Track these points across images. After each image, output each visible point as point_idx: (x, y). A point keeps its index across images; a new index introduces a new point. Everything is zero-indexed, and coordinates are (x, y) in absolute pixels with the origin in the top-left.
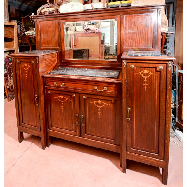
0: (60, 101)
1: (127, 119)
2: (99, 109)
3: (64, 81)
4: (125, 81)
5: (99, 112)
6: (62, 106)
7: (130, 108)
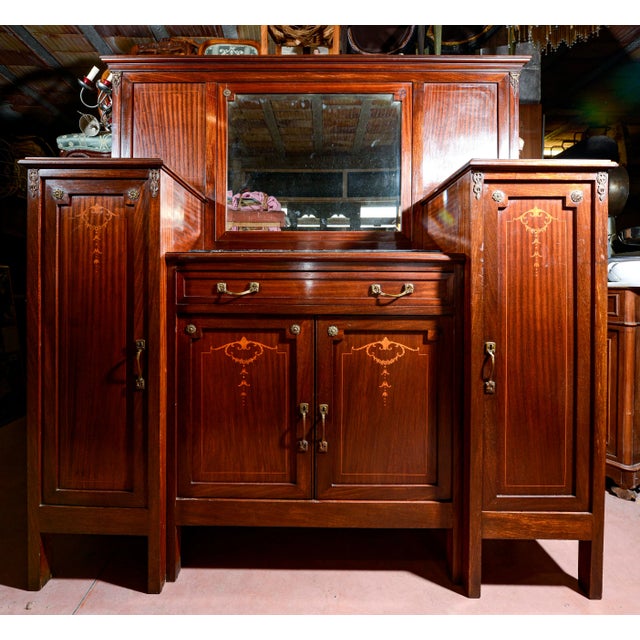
0: (237, 360)
1: (485, 386)
2: (385, 372)
3: (259, 275)
4: (480, 246)
5: (385, 384)
6: (244, 383)
7: (493, 344)
